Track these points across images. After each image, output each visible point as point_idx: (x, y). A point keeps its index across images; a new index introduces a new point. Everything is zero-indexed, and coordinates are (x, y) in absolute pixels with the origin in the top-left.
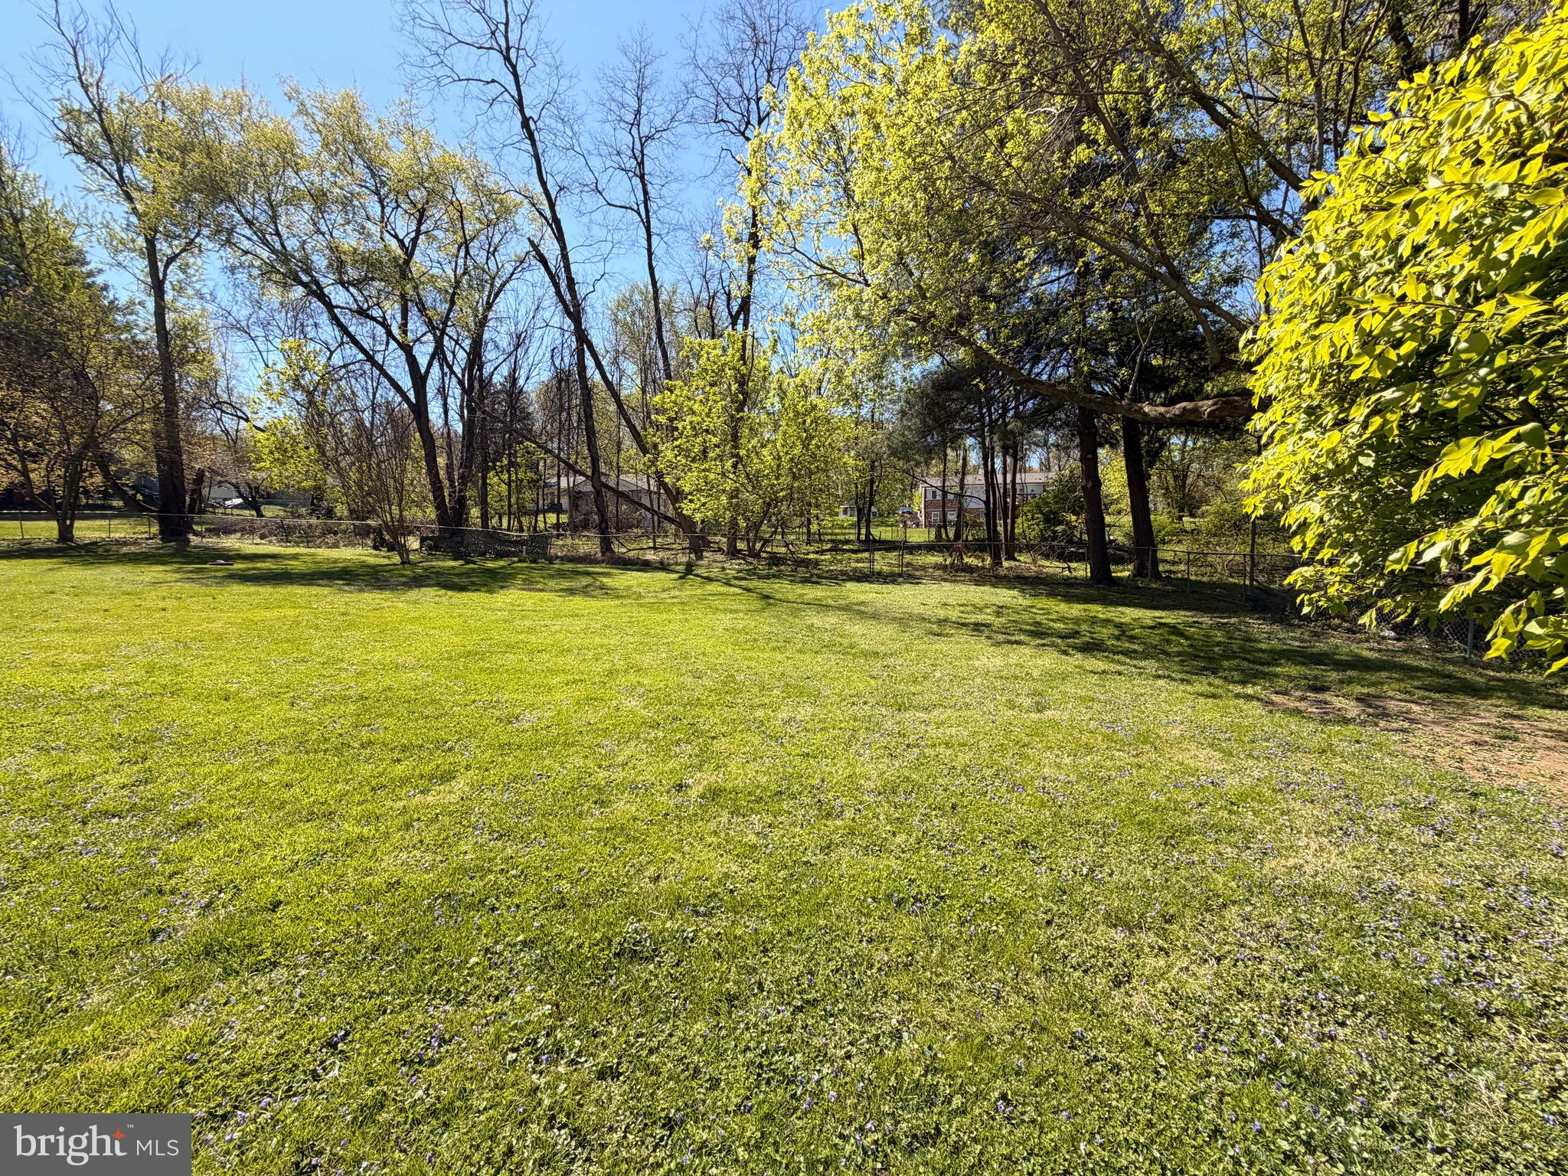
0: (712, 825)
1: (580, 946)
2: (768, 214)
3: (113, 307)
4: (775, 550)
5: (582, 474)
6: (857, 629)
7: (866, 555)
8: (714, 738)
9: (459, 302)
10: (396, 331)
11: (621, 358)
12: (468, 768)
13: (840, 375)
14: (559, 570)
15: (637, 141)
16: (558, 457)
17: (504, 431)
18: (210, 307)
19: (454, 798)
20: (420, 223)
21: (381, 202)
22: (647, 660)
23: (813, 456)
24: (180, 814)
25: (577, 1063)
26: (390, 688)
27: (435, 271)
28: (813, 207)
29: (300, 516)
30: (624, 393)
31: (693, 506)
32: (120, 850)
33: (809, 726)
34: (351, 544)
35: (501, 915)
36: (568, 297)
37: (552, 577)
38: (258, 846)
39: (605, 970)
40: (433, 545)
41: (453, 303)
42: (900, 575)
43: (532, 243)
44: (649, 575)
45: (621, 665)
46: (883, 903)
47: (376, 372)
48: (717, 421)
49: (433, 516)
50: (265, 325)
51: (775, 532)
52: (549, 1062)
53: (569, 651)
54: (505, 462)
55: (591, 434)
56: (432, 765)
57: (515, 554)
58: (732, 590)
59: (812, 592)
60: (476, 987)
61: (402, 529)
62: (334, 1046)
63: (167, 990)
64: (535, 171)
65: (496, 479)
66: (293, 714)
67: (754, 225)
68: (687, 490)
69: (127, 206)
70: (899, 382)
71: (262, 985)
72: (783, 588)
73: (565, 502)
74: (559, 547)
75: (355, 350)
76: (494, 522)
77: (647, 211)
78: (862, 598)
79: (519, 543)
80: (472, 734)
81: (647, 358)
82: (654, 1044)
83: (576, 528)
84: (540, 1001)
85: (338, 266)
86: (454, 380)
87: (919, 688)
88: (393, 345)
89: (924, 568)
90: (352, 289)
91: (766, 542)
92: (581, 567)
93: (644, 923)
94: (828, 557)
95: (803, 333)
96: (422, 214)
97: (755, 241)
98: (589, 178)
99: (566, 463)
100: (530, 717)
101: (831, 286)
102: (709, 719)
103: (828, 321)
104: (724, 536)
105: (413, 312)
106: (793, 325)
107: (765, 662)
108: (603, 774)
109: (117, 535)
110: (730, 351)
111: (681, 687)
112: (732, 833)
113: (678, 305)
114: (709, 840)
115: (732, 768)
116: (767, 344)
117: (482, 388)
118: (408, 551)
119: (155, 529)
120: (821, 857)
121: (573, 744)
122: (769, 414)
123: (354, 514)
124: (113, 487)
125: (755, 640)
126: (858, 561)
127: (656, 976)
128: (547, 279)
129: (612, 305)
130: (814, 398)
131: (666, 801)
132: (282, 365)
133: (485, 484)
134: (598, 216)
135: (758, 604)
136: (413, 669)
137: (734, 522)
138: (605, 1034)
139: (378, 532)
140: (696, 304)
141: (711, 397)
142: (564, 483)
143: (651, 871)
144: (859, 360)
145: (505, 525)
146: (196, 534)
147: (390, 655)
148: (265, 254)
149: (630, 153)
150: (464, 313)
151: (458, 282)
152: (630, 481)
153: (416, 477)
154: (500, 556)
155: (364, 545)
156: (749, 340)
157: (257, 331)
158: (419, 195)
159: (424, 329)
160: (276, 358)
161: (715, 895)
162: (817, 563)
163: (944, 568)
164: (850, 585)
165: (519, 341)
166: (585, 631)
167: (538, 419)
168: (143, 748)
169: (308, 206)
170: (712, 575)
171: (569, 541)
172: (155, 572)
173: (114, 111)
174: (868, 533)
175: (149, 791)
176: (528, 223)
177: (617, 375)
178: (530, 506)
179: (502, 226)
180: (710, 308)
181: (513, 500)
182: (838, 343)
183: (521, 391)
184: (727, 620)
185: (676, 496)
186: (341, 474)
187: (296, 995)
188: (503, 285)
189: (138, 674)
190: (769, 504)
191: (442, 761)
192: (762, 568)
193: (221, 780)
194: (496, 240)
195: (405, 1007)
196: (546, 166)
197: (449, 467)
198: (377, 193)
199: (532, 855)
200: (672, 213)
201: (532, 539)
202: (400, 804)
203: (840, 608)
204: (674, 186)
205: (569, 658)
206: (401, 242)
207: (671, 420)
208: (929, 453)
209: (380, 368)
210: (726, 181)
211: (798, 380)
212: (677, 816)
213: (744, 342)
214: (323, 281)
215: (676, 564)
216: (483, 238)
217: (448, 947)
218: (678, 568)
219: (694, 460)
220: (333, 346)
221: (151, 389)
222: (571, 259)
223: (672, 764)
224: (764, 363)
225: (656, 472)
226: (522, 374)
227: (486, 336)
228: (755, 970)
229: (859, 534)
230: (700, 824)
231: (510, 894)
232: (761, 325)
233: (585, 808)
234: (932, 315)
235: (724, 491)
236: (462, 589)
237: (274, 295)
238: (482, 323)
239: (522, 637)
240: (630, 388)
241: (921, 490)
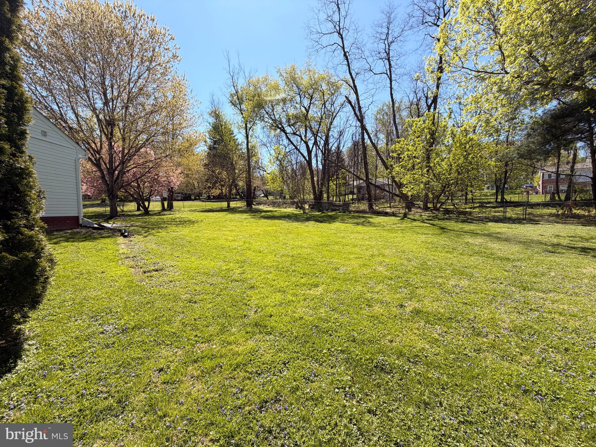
0: (417, 325)
1: (361, 359)
2: (449, 56)
3: (238, 144)
4: (448, 207)
5: (362, 179)
6: (495, 246)
7: (502, 209)
8: (417, 288)
9: (322, 124)
10: (303, 138)
11: (378, 133)
12: (323, 284)
13: (487, 122)
14: (353, 216)
15: (387, 45)
16: (353, 174)
17: (335, 167)
18: (258, 140)
19: (318, 293)
20: (311, 100)
21: (300, 97)
22: (387, 252)
23: (471, 163)
24: (250, 284)
25: (360, 403)
26: (300, 254)
27: (315, 115)
28: (474, 44)
29: (277, 199)
30: (379, 147)
31: (407, 189)
32: (238, 291)
33: (467, 290)
34: (290, 207)
35: (333, 338)
36: (358, 114)
37: (351, 218)
38: (267, 297)
39: (371, 371)
40: (313, 207)
41: (320, 125)
42: (524, 219)
43: (346, 97)
44: (388, 218)
45: (376, 253)
46: (514, 388)
47: (298, 152)
48: (420, 152)
49: (313, 197)
50: (270, 143)
51: (448, 199)
52: (350, 398)
53: (356, 246)
54: (335, 177)
55: (366, 164)
56: (312, 281)
57: (338, 210)
58: (425, 225)
59: (467, 227)
60: (325, 361)
61: (304, 202)
62: (285, 364)
63: (247, 333)
64: (348, 71)
65: (332, 184)
66: (275, 259)
67: (441, 62)
68: (405, 183)
69: (242, 116)
70: (527, 120)
71: (268, 339)
72: (451, 225)
73: (355, 191)
74: (352, 207)
75: (292, 146)
76: (331, 198)
77: (390, 72)
78: (499, 230)
79: (339, 206)
80: (324, 272)
81: (389, 131)
82: (391, 408)
83: (359, 200)
84: (347, 374)
85: (289, 120)
86: (320, 151)
87: (538, 280)
88: (303, 142)
89: (541, 216)
90: (292, 127)
91: (443, 204)
92: (361, 215)
93: (386, 358)
94: (477, 210)
95: (465, 106)
96: (312, 97)
97: (441, 70)
98: (367, 66)
99: (356, 176)
100: (343, 269)
101: (483, 79)
102: (415, 280)
103: (481, 97)
104: (421, 201)
105: (308, 130)
106: (460, 103)
107: (441, 257)
108: (369, 295)
109: (238, 206)
110: (427, 121)
111: (402, 265)
112: (426, 331)
113: (403, 107)
114: (416, 331)
115: (426, 302)
116: (445, 115)
117: (328, 152)
118: (305, 209)
119: (245, 204)
120: (475, 354)
121: (358, 281)
122: (446, 146)
123: (291, 198)
124: (238, 193)
125: (437, 247)
126: (495, 212)
127: (392, 381)
128: (351, 109)
129: (375, 113)
130: (471, 135)
131: (395, 311)
132: (274, 154)
133: (329, 186)
134: (371, 80)
135: (438, 231)
136: (306, 248)
137: (427, 195)
138: (371, 396)
139: (297, 203)
140: (411, 105)
141: (417, 143)
142: (355, 184)
143: (389, 337)
144: (500, 113)
145: (335, 200)
146: (254, 205)
147: (300, 243)
148: (271, 121)
149: (384, 51)
150: (323, 128)
151: (322, 118)
152: (381, 181)
153: (308, 185)
154: (333, 210)
155: (293, 207)
156: (436, 115)
157: (268, 145)
158: (311, 91)
159: (311, 135)
160: (272, 152)
161: (419, 356)
162: (470, 213)
163: (557, 216)
164: (490, 224)
165: (341, 133)
166: (363, 239)
167: (347, 160)
168: (243, 264)
169: (281, 104)
170: (415, 218)
171: (357, 205)
172: (245, 216)
173: (240, 91)
174: (503, 198)
175: (244, 276)
176: (345, 90)
177: (376, 140)
178: (343, 192)
179: (336, 94)
180: (417, 105)
181: (338, 191)
182: (487, 106)
183: (341, 152)
184: (423, 238)
185: (400, 186)
186: (288, 185)
187: (276, 345)
188: (336, 116)
189: (242, 244)
190: (445, 187)
191: (314, 280)
192: (440, 215)
193: (259, 276)
194: (334, 100)
195: (305, 359)
196: (352, 67)
197: (318, 180)
198: (299, 94)
199: (344, 320)
200: (401, 70)
201: (344, 204)
202: (303, 292)
203: (485, 235)
204: (402, 58)
205: (357, 249)
206: (305, 108)
207: (399, 155)
208: (547, 154)
209: (298, 150)
210: (427, 48)
211: (463, 128)
212: (400, 318)
213: (434, 116)
214: (284, 126)
215: (399, 213)
216: (330, 100)
217: (317, 344)
218: (400, 215)
219: (408, 170)
220: (286, 145)
221: (245, 165)
222: (360, 99)
223: (398, 296)
224: (444, 124)
225: (392, 176)
226: (342, 145)
227: (330, 134)
228: (438, 395)
229: (497, 198)
230: (411, 323)
231: (336, 332)
232: (442, 107)
233: (363, 306)
234: (553, 79)
235: (422, 182)
236: (321, 222)
237: (273, 132)
238: (329, 130)
239: (340, 240)
240: (382, 144)
241: (540, 174)
